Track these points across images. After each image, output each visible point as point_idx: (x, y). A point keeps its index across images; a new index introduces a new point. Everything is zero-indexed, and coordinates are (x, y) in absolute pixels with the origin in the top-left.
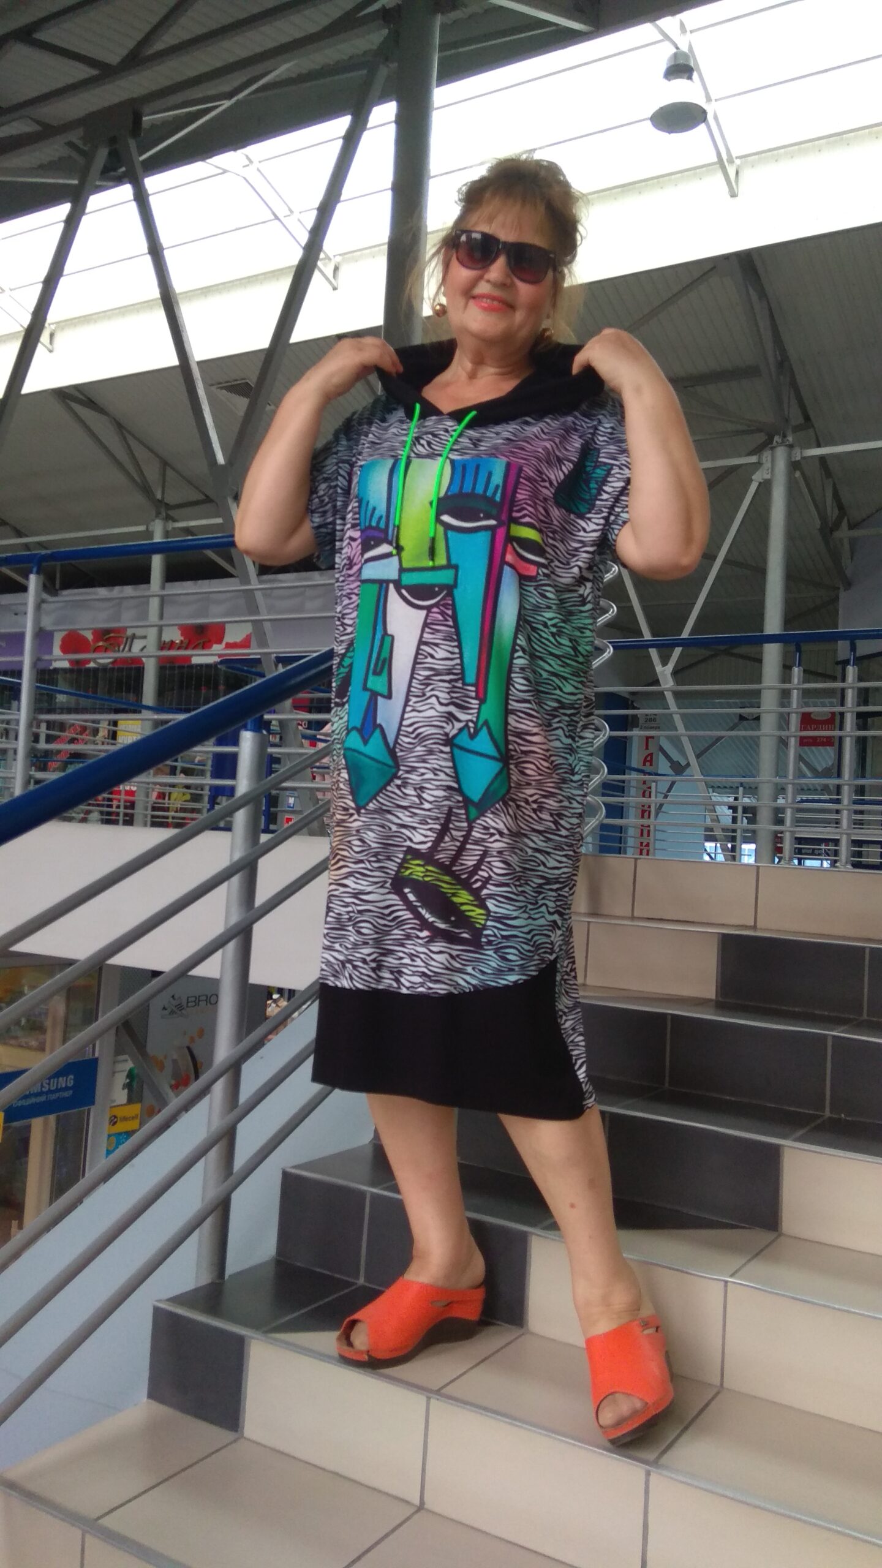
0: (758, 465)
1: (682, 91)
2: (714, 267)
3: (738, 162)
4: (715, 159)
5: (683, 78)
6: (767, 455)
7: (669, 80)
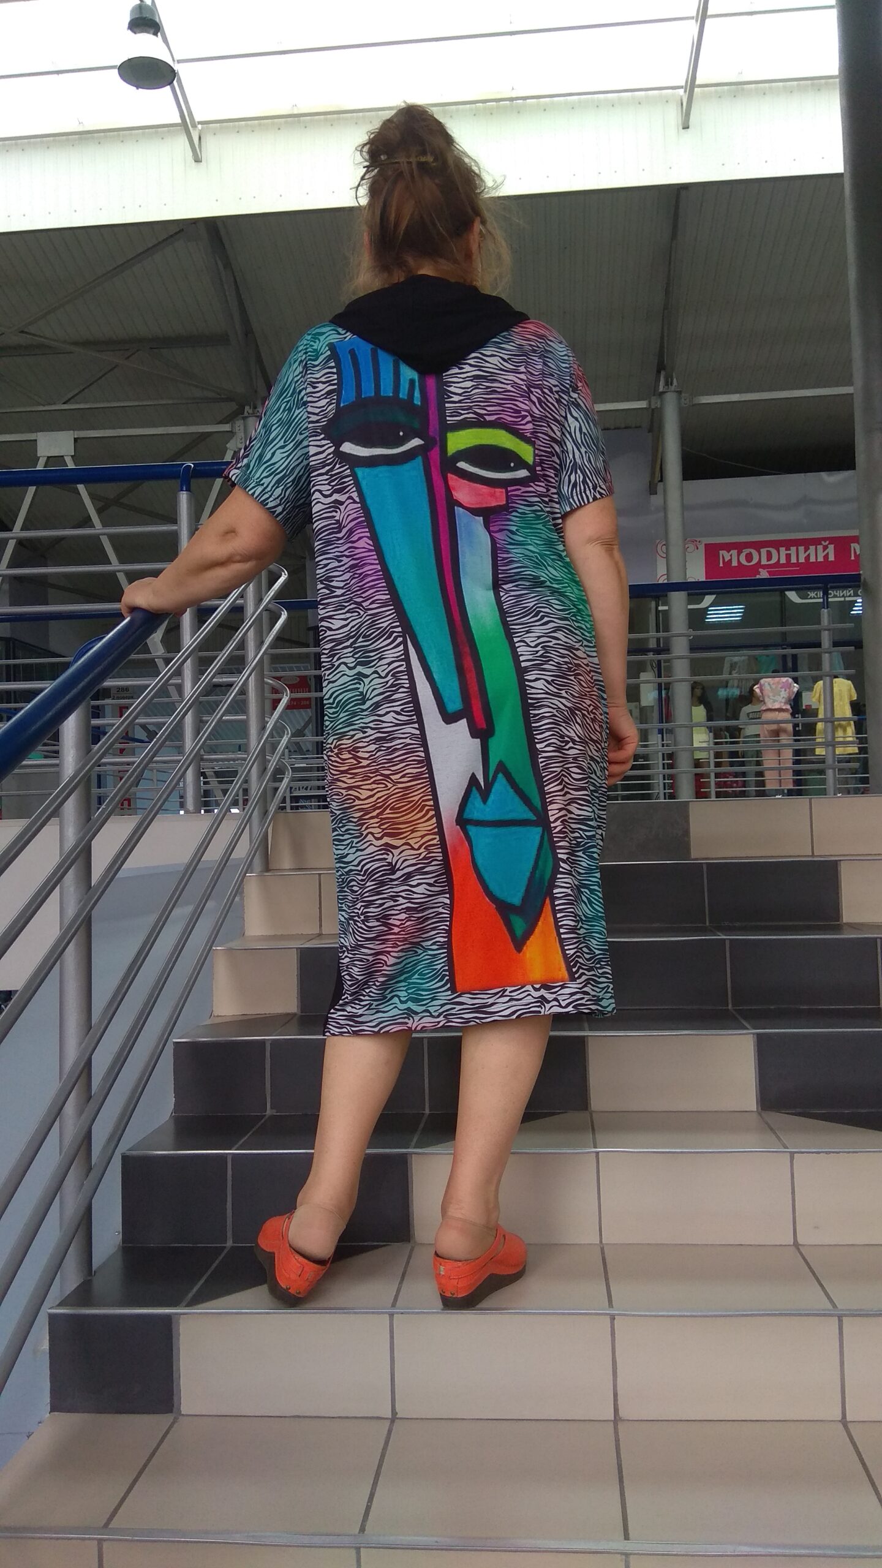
0: (231, 434)
1: (146, 46)
2: (183, 230)
3: (200, 127)
4: (179, 121)
5: (148, 33)
6: (239, 423)
7: (135, 33)
